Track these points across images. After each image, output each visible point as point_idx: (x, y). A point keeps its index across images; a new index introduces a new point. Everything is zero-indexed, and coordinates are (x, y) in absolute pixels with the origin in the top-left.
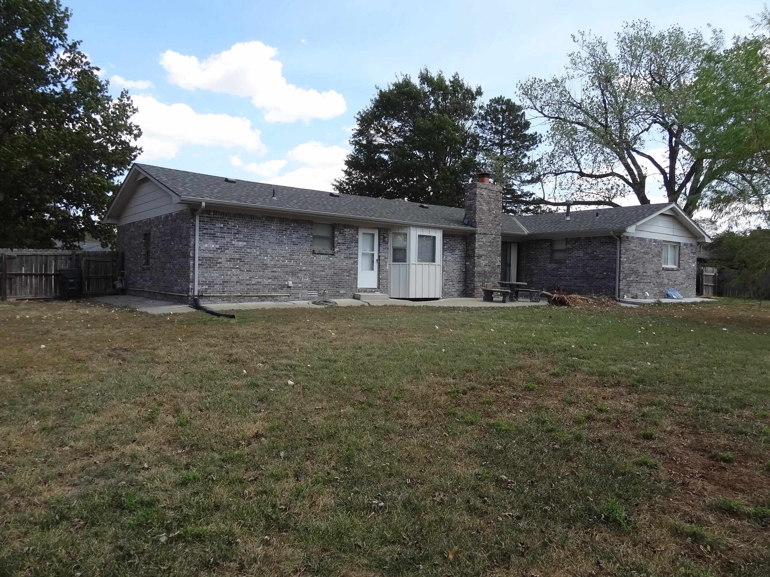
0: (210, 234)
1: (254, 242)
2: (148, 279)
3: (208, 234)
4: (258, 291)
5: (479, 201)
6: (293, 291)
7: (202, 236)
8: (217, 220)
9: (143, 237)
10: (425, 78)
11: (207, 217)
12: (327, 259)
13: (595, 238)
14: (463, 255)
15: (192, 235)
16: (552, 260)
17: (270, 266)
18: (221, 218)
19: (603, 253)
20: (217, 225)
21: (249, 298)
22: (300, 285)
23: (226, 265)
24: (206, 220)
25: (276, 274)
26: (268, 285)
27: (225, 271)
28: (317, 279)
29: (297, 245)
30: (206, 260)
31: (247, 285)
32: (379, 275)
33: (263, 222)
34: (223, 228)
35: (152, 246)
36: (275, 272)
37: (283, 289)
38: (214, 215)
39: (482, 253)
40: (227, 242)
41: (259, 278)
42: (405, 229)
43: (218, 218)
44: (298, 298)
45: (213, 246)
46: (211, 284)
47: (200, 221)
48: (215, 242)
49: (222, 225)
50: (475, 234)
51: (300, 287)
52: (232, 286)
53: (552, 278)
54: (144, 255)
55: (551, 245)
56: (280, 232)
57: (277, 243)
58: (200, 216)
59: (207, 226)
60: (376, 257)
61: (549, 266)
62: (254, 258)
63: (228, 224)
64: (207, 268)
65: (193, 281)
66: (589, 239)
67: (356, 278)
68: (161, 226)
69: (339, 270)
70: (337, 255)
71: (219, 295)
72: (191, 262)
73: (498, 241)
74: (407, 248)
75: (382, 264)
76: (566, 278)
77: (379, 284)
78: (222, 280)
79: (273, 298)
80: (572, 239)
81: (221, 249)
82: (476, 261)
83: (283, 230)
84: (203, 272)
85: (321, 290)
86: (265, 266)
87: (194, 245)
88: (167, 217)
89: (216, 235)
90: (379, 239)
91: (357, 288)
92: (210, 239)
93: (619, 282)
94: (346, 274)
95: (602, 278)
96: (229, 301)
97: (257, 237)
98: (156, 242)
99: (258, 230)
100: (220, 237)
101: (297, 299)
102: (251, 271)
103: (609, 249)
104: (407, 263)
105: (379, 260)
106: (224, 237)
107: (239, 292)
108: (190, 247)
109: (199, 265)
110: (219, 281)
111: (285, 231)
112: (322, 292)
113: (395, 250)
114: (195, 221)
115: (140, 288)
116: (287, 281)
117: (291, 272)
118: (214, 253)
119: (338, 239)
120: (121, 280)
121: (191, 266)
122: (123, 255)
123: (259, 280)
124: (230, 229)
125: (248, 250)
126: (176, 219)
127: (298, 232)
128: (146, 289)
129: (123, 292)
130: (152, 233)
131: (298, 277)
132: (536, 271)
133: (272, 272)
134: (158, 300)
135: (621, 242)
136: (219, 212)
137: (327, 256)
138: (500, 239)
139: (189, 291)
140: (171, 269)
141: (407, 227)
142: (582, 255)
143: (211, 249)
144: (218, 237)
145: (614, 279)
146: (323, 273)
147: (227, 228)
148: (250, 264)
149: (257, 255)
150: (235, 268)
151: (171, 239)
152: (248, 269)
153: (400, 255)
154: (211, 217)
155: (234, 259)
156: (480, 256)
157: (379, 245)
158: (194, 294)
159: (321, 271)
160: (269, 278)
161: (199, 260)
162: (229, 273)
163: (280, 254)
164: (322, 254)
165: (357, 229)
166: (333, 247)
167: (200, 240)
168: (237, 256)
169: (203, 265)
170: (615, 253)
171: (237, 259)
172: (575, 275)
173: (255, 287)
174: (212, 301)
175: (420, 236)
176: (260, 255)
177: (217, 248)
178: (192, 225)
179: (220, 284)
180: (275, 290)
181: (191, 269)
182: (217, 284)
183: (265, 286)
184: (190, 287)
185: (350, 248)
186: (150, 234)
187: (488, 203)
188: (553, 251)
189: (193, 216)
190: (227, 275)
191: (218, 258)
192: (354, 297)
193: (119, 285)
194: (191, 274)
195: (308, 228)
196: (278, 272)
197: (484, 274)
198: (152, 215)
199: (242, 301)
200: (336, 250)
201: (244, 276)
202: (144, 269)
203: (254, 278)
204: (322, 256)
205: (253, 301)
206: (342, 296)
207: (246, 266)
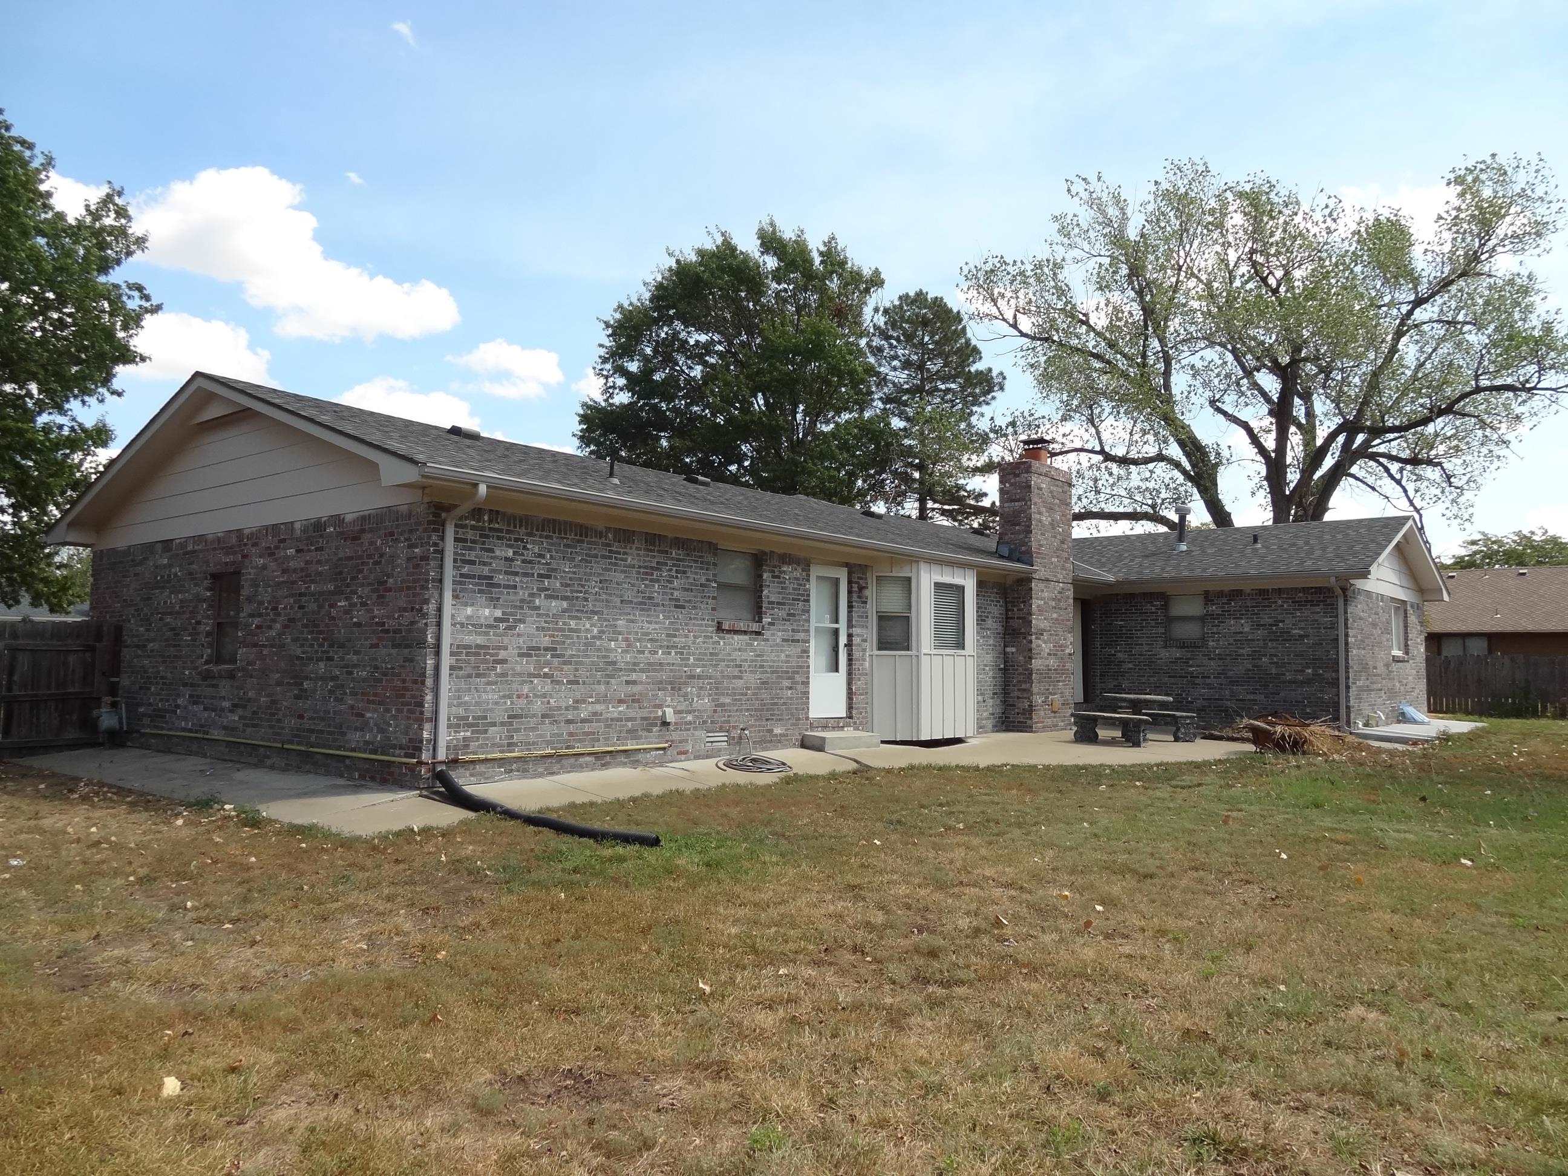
0: (480, 577)
1: (586, 600)
2: (226, 704)
3: (474, 577)
4: (593, 740)
5: (1035, 504)
6: (675, 736)
7: (460, 583)
8: (499, 538)
9: (207, 583)
10: (770, 242)
11: (473, 528)
12: (747, 644)
13: (1279, 591)
14: (1000, 629)
15: (433, 581)
16: (1169, 641)
17: (622, 666)
18: (508, 532)
19: (1303, 625)
20: (498, 553)
21: (572, 760)
22: (690, 718)
23: (518, 668)
24: (470, 535)
25: (636, 689)
26: (619, 720)
27: (515, 686)
28: (727, 700)
29: (683, 607)
30: (467, 654)
31: (569, 722)
32: (849, 683)
33: (609, 545)
34: (512, 560)
35: (247, 609)
36: (634, 683)
37: (650, 731)
38: (490, 521)
39: (1042, 626)
40: (522, 601)
41: (598, 702)
42: (908, 568)
43: (501, 531)
44: (685, 753)
45: (487, 612)
46: (479, 724)
47: (456, 540)
48: (491, 599)
49: (510, 553)
50: (1029, 580)
51: (690, 723)
52: (533, 729)
53: (1172, 680)
54: (208, 634)
55: (1166, 607)
56: (648, 572)
57: (641, 603)
58: (456, 526)
59: (473, 553)
60: (843, 640)
61: (1164, 654)
62: (585, 644)
63: (525, 548)
64: (470, 676)
65: (435, 719)
66: (1262, 592)
67: (806, 694)
68: (291, 552)
69: (773, 672)
70: (767, 634)
71: (498, 755)
72: (430, 662)
73: (1068, 598)
74: (913, 615)
75: (856, 654)
76: (1208, 681)
77: (850, 708)
78: (506, 710)
79: (629, 757)
80: (1221, 594)
81: (508, 620)
82: (1034, 646)
83: (652, 568)
84: (458, 690)
85: (734, 727)
86: (610, 669)
87: (439, 610)
88: (318, 526)
89: (495, 581)
90: (850, 592)
91: (807, 718)
92: (480, 591)
93: (1348, 692)
94: (786, 683)
95: (1302, 682)
96: (524, 773)
97: (594, 587)
98: (267, 598)
99: (597, 568)
100: (507, 587)
101: (683, 757)
102: (577, 683)
103: (1316, 617)
104: (913, 652)
105: (849, 645)
106: (515, 587)
107: (548, 743)
108: (425, 616)
109: (452, 668)
110: (500, 715)
111: (657, 569)
112: (736, 733)
113: (883, 619)
114: (442, 538)
115: (190, 731)
116: (660, 706)
117: (671, 683)
118: (487, 634)
119: (770, 593)
120: (114, 705)
121: (429, 672)
122: (119, 630)
123: (599, 708)
124: (530, 562)
125: (573, 623)
126: (363, 531)
127: (684, 572)
128: (216, 734)
129: (116, 740)
130: (249, 573)
131: (685, 695)
132: (1130, 666)
133: (628, 682)
134: (272, 768)
135: (1346, 601)
136: (504, 514)
137: (747, 637)
138: (1070, 593)
139: (420, 749)
140: (334, 678)
141: (911, 562)
142: (1246, 629)
143: (482, 621)
144: (498, 586)
145: (1335, 683)
146: (739, 683)
147: (524, 561)
148: (577, 663)
149: (593, 637)
150: (538, 676)
151: (338, 592)
152: (572, 678)
153: (895, 633)
154: (482, 529)
155: (539, 649)
156: (1040, 633)
157: (850, 607)
158: (434, 757)
159: (735, 677)
160: (621, 701)
161: (452, 654)
162: (526, 689)
163: (648, 634)
164: (736, 632)
165: (806, 564)
166: (758, 613)
167: (455, 597)
168: (546, 641)
169: (461, 668)
170: (1333, 626)
171: (546, 649)
172: (1230, 673)
173: (587, 727)
174: (481, 774)
175: (938, 586)
176: (600, 638)
177: (497, 619)
178: (435, 552)
179: (502, 724)
180: (633, 734)
181: (429, 682)
182: (494, 724)
183: (610, 723)
184: (426, 735)
185: (794, 615)
186: (237, 573)
187: (1051, 509)
188: (1170, 620)
189: (438, 526)
190: (519, 697)
191: (499, 648)
192: (805, 744)
193: (107, 720)
194: (429, 698)
195: (708, 563)
196: (641, 683)
197: (1047, 674)
198: (250, 520)
199: (555, 769)
200: (766, 620)
201: (563, 698)
202: (207, 676)
203: (584, 702)
204: (736, 637)
205: (581, 768)
206: (779, 741)
207: (566, 667)
